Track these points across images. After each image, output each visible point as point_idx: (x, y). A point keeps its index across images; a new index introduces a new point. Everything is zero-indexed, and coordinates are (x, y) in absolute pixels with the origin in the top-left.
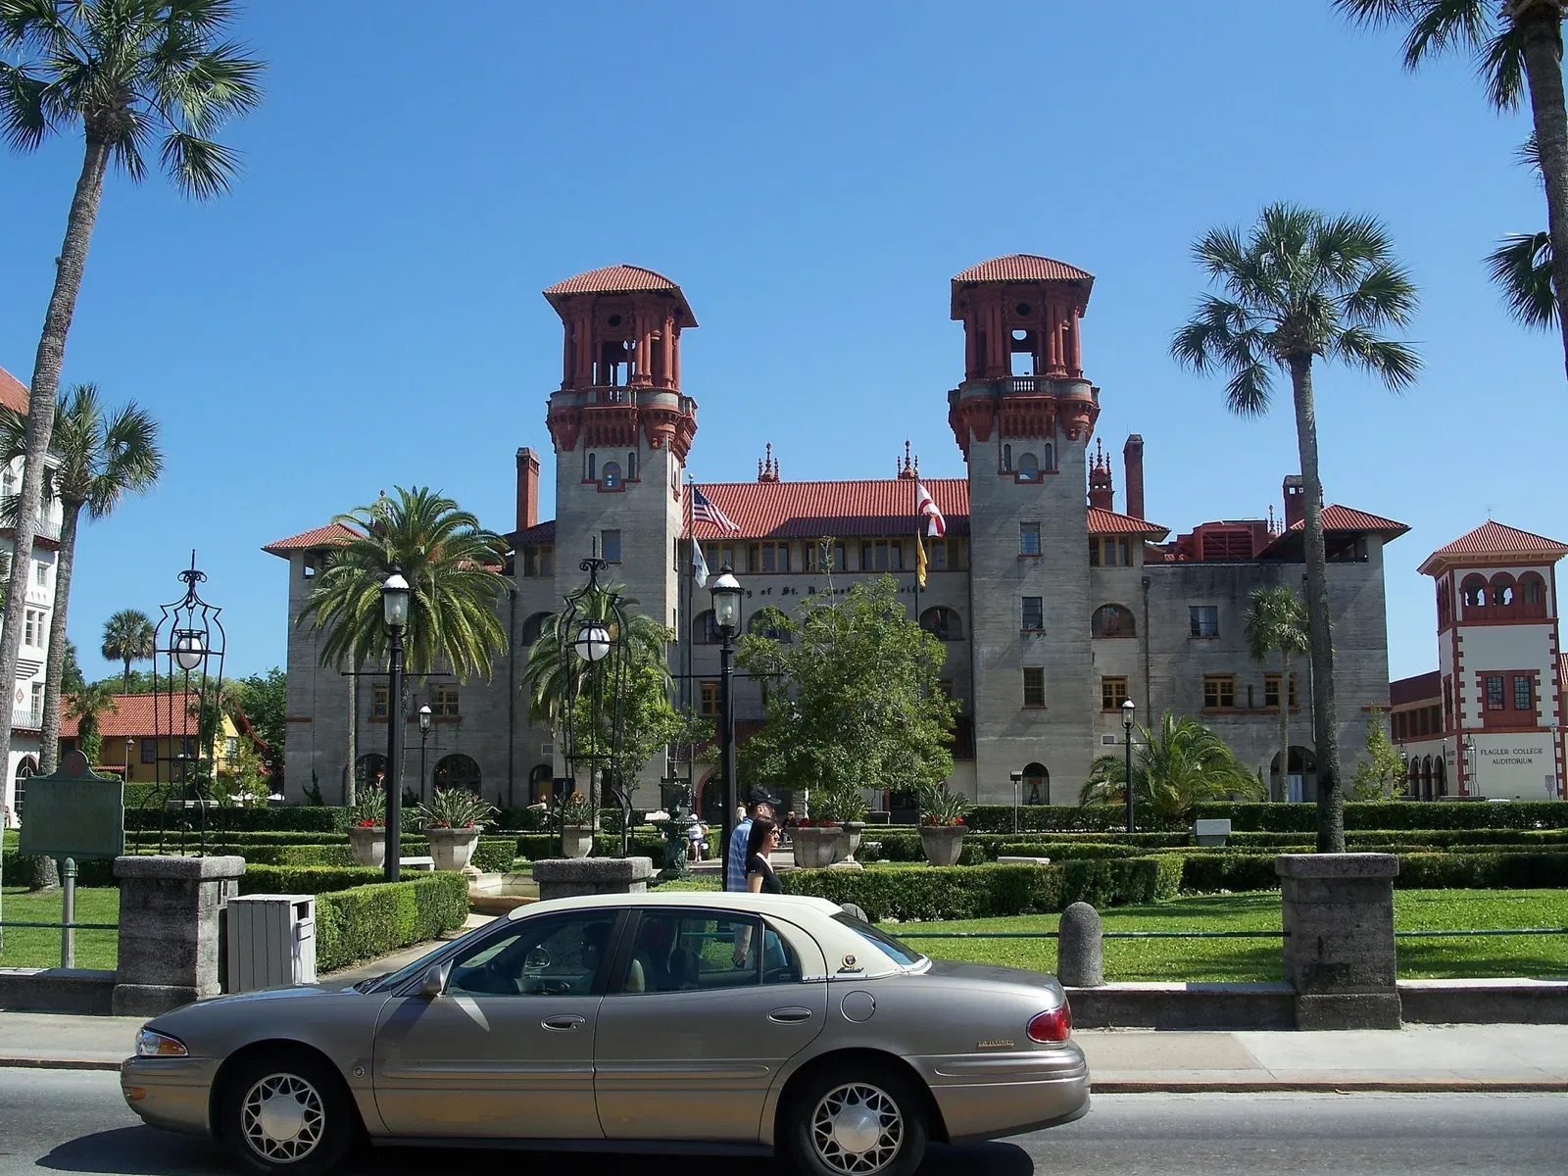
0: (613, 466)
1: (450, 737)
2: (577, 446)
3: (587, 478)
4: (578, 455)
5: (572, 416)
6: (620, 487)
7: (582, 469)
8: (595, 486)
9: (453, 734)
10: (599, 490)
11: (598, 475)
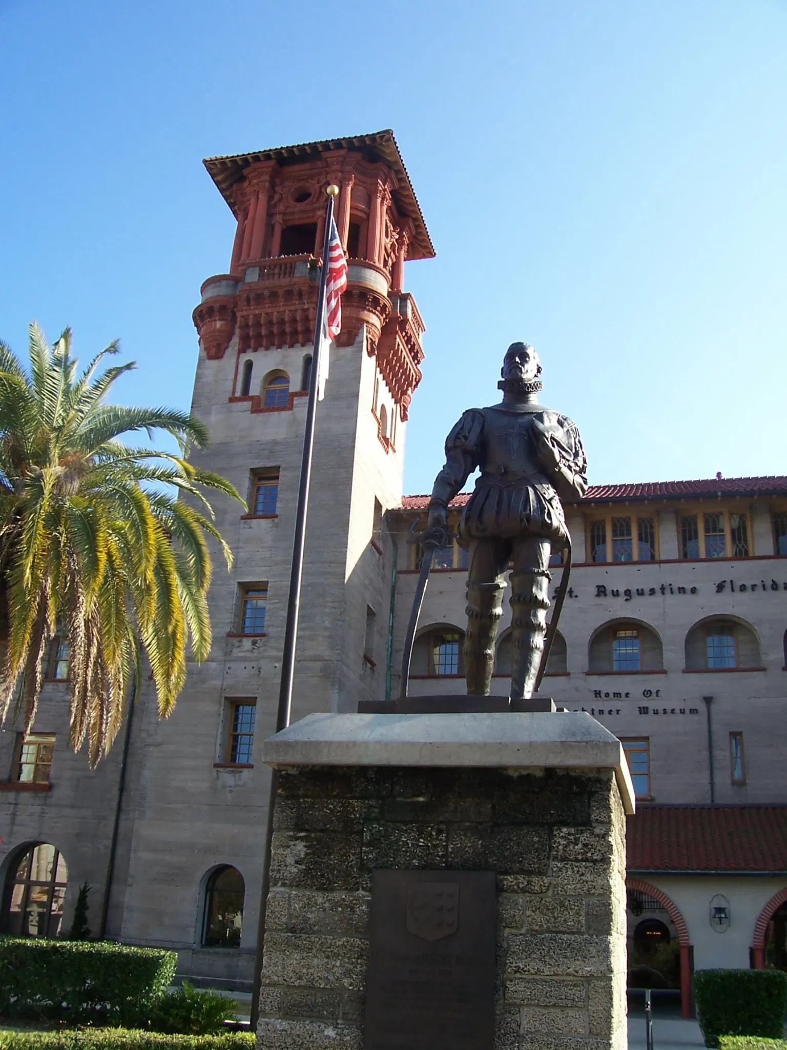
0: (276, 376)
1: (32, 815)
2: (229, 352)
3: (238, 394)
4: (230, 362)
5: (223, 308)
6: (284, 402)
7: (231, 383)
8: (247, 405)
9: (37, 809)
10: (256, 410)
11: (255, 389)
